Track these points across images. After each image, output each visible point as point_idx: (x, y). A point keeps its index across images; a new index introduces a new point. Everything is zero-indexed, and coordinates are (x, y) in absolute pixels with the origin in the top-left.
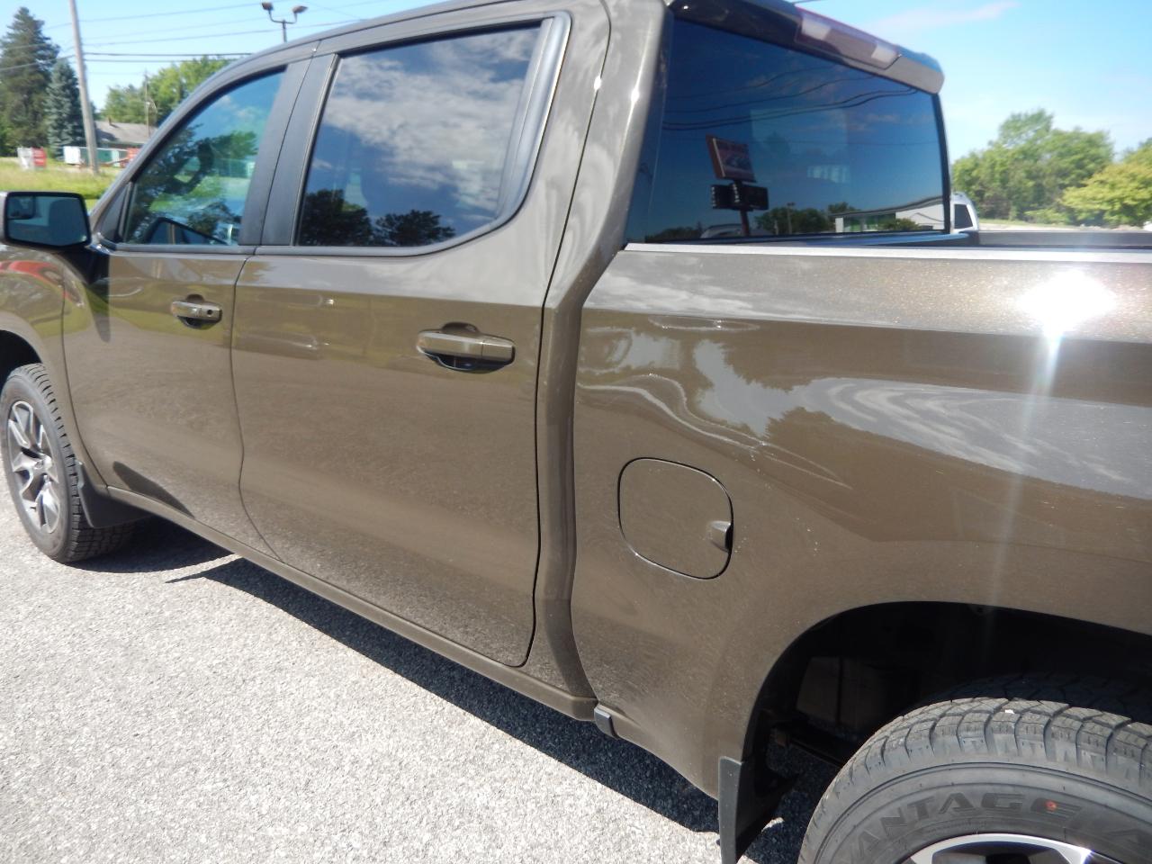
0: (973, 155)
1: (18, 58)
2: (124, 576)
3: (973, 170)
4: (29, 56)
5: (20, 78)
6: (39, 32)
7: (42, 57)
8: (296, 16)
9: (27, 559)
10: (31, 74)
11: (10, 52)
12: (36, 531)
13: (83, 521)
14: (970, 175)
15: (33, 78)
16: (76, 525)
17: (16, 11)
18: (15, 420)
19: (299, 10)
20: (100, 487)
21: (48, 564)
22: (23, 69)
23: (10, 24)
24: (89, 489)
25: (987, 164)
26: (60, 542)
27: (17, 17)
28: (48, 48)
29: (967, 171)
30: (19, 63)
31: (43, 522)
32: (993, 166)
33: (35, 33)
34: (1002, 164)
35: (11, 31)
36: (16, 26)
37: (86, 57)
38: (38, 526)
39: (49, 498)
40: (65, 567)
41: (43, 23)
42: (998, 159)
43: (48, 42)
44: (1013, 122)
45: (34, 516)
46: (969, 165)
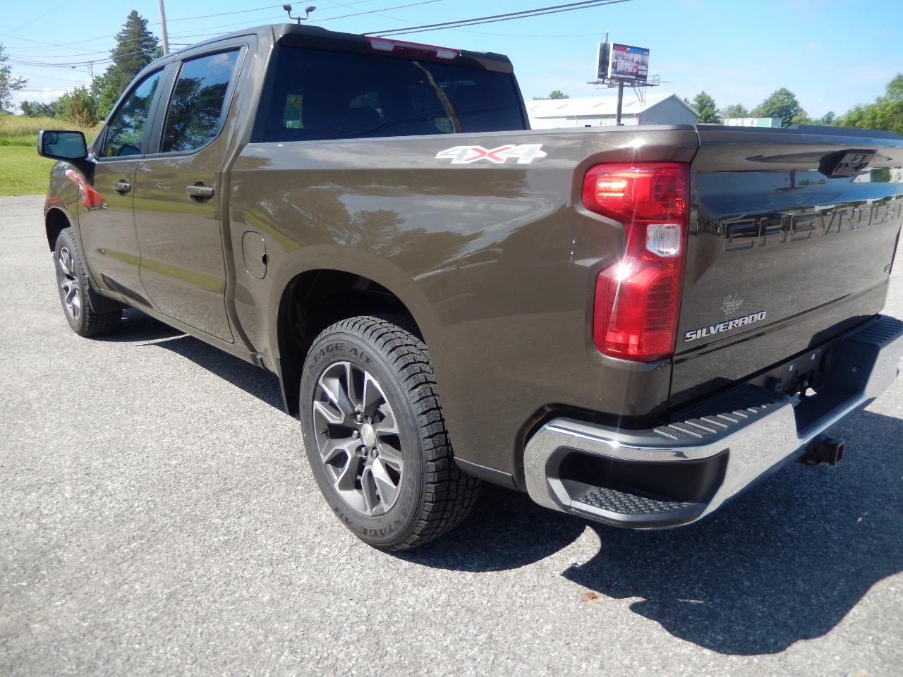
0: (858, 109)
1: (129, 48)
2: (113, 343)
3: (857, 121)
4: (137, 46)
5: (131, 62)
6: (145, 29)
7: (146, 47)
8: (308, 14)
9: (67, 335)
10: (138, 59)
11: (125, 43)
12: (72, 319)
13: (90, 310)
14: (854, 125)
15: (139, 62)
16: (87, 312)
17: (129, 14)
18: (62, 259)
19: (310, 9)
20: (96, 289)
21: (76, 336)
22: (133, 55)
23: (125, 24)
24: (91, 290)
25: (869, 117)
26: (81, 323)
27: (129, 17)
28: (150, 39)
29: (853, 122)
30: (130, 51)
31: (75, 315)
32: (874, 118)
33: (141, 29)
34: (883, 116)
35: (125, 28)
36: (128, 25)
37: (170, 47)
38: (73, 317)
39: (77, 301)
40: (85, 339)
41: (147, 22)
42: (879, 112)
43: (150, 35)
44: (899, 80)
45: (71, 311)
46: (854, 117)
